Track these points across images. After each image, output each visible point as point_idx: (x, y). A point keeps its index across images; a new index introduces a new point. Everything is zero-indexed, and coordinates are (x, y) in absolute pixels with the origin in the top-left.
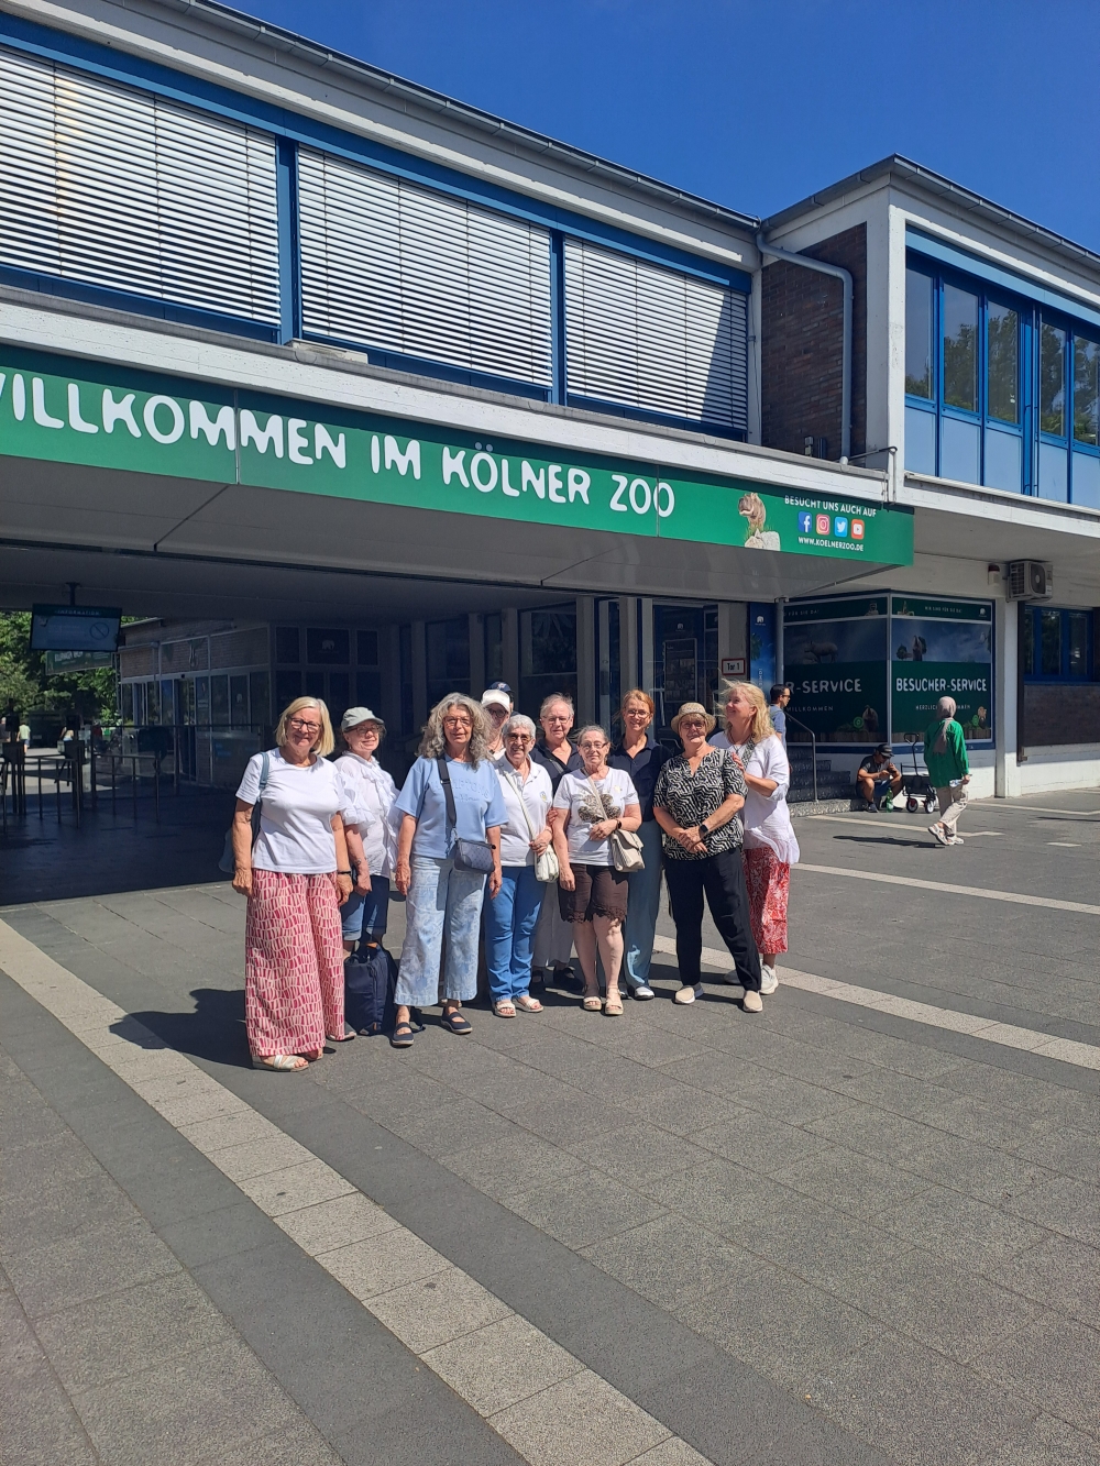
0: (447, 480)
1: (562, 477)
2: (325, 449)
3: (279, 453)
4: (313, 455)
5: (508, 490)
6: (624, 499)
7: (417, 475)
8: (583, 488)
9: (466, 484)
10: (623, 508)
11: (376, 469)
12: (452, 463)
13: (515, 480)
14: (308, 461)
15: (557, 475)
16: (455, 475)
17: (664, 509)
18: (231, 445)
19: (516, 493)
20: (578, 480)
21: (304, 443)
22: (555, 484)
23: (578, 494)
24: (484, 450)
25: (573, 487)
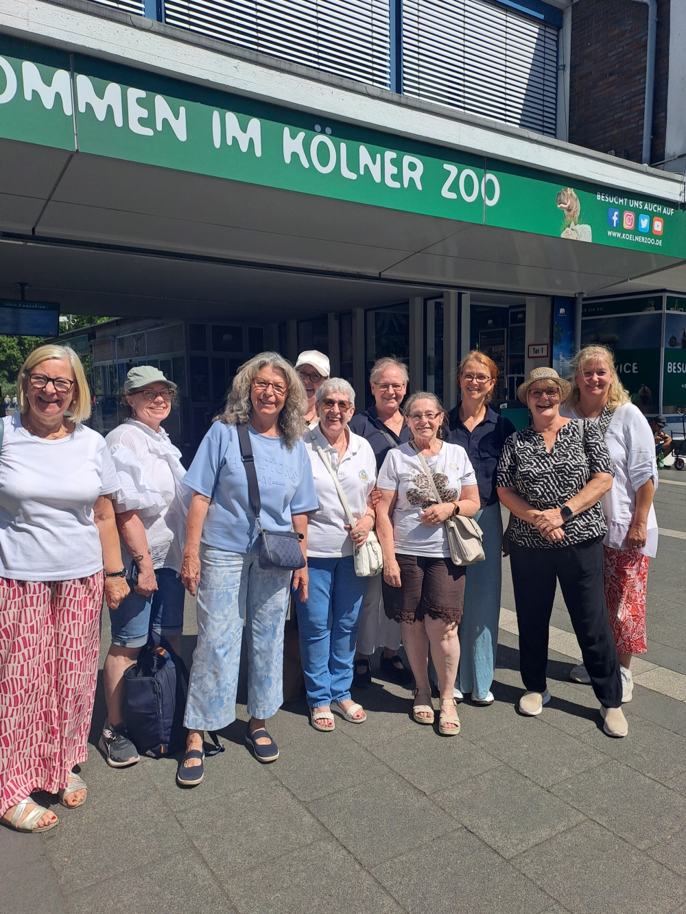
0: (288, 160)
1: (397, 163)
2: (165, 121)
3: (119, 122)
4: (153, 127)
5: (346, 173)
6: (454, 188)
7: (258, 153)
8: (417, 175)
9: (306, 164)
10: (453, 196)
11: (217, 144)
12: (292, 143)
13: (353, 164)
14: (148, 132)
15: (393, 161)
16: (295, 155)
17: (491, 198)
18: (68, 110)
19: (353, 176)
20: (412, 167)
21: (144, 113)
22: (391, 170)
23: (411, 180)
24: (323, 132)
25: (407, 175)
